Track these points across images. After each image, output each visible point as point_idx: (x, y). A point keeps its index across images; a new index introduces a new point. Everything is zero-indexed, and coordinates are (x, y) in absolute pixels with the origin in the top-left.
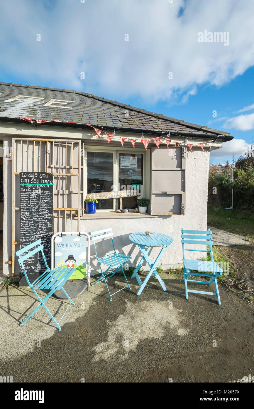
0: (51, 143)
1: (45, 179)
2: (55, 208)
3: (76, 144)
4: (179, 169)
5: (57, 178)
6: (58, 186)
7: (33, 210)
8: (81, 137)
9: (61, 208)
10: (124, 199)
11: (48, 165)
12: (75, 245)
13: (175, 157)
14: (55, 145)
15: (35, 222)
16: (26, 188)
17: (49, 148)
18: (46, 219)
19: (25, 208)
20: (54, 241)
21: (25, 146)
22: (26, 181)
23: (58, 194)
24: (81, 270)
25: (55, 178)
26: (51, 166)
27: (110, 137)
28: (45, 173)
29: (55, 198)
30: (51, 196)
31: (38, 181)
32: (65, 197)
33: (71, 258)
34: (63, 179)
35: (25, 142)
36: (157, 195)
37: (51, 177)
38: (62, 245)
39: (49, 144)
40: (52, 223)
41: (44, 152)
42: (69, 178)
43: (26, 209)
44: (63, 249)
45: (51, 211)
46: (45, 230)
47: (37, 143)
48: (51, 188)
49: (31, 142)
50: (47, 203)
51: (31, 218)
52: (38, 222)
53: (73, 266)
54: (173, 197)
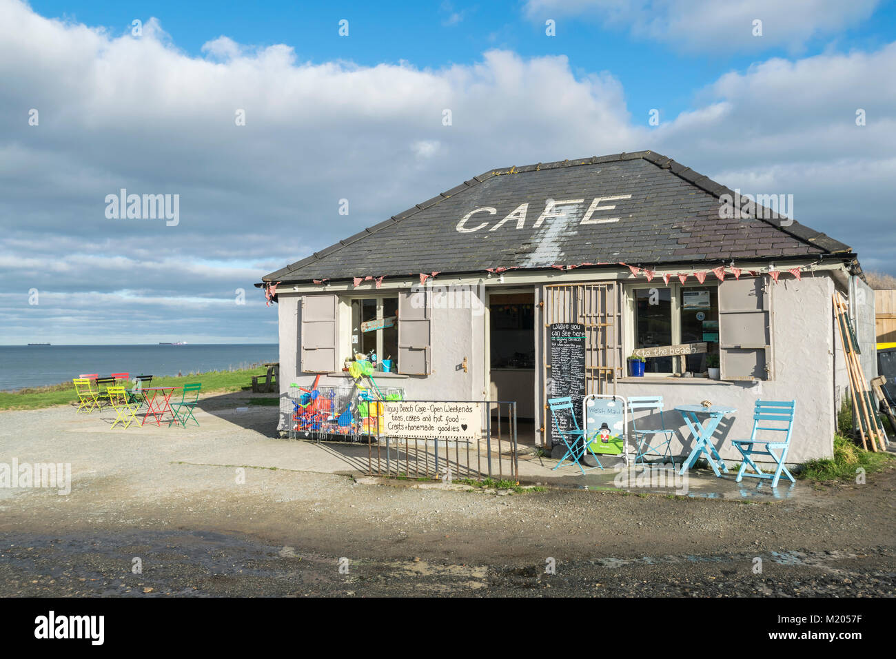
0: (583, 287)
1: (576, 331)
2: (588, 366)
3: (610, 287)
4: (760, 310)
5: (589, 329)
6: (591, 339)
7: (565, 368)
8: (616, 278)
9: (595, 366)
10: (687, 356)
11: (580, 314)
12: (610, 411)
13: (755, 292)
14: (587, 289)
15: (567, 382)
16: (557, 342)
17: (581, 293)
18: (578, 379)
19: (556, 366)
20: (586, 405)
21: (556, 292)
22: (557, 333)
23: (590, 350)
24: (617, 443)
25: (588, 329)
26: (584, 315)
27: (650, 274)
28: (577, 324)
29: (588, 353)
30: (583, 352)
31: (569, 333)
32: (600, 352)
33: (605, 426)
34: (596, 330)
35: (556, 288)
36: (730, 350)
37: (582, 328)
38: (594, 410)
39: (580, 288)
40: (584, 385)
41: (576, 299)
42: (604, 329)
43: (558, 367)
44: (596, 415)
45: (583, 369)
46: (577, 393)
47: (569, 289)
48: (583, 342)
49: (562, 288)
50: (579, 359)
51: (562, 378)
52: (569, 383)
53: (607, 436)
54: (755, 353)
